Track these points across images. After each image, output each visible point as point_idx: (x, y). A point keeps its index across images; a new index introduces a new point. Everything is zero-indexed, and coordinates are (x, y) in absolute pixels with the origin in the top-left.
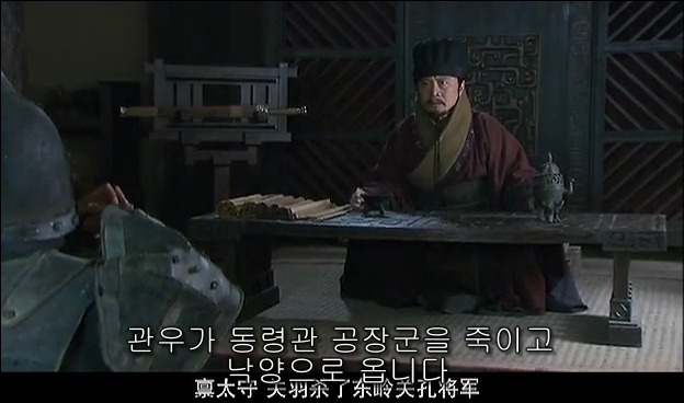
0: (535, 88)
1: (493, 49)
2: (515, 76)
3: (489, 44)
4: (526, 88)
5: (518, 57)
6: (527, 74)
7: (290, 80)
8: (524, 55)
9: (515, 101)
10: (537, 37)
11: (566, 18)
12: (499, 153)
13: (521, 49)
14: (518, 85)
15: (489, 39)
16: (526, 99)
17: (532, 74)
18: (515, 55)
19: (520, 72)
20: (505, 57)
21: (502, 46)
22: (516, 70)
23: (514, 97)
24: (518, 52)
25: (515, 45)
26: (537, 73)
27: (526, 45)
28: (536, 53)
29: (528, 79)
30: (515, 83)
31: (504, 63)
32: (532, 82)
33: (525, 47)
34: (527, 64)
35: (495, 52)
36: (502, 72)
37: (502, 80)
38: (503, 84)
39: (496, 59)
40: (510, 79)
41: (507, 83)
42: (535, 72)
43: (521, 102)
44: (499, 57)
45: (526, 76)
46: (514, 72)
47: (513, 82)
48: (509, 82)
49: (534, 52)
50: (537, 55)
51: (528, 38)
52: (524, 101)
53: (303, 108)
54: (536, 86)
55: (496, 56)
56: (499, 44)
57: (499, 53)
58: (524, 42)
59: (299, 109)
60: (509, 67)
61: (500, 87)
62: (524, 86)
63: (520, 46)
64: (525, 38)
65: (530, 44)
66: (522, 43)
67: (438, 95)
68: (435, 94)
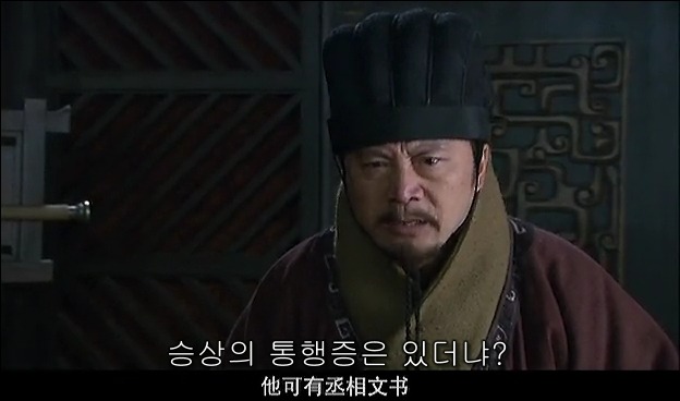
0: (615, 162)
1: (515, 75)
2: (569, 136)
3: (508, 65)
4: (594, 164)
5: (575, 94)
6: (597, 130)
7: (54, 142)
8: (592, 90)
9: (571, 190)
10: (621, 46)
12: (603, 341)
13: (583, 74)
14: (576, 155)
15: (509, 52)
16: (596, 187)
17: (608, 131)
18: (569, 87)
19: (581, 130)
20: (548, 90)
21: (539, 68)
22: (572, 122)
23: (567, 184)
24: (573, 79)
25: (568, 64)
26: (620, 128)
27: (595, 65)
28: (617, 84)
29: (600, 142)
30: (569, 153)
31: (544, 105)
32: (607, 148)
33: (592, 69)
34: (596, 107)
35: (522, 82)
36: (538, 126)
37: (539, 145)
38: (540, 154)
39: (524, 96)
40: (558, 142)
41: (550, 150)
42: (615, 125)
43: (584, 195)
44: (533, 91)
45: (595, 135)
46: (567, 126)
47: (565, 150)
48: (555, 147)
49: (614, 79)
50: (620, 88)
51: (599, 50)
52: (591, 192)
53: (81, 205)
54: (618, 158)
55: (525, 91)
56: (532, 63)
57: (532, 82)
58: (589, 59)
59: (73, 207)
60: (557, 114)
61: (536, 161)
62: (589, 158)
63: (580, 66)
64: (592, 50)
65: (604, 62)
66: (584, 60)
67: (417, 199)
68: (407, 195)
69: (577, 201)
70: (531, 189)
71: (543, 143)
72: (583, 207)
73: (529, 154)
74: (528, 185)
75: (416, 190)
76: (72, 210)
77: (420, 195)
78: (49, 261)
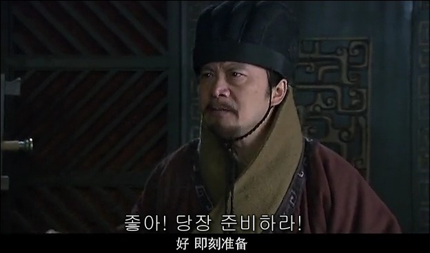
0: (363, 114)
1: (304, 60)
2: (336, 98)
4: (351, 115)
5: (339, 71)
6: (353, 94)
8: (349, 69)
9: (337, 132)
10: (367, 42)
11: (408, 17)
13: (343, 59)
14: (340, 110)
16: (352, 129)
17: (360, 95)
18: (335, 67)
19: (343, 93)
21: (316, 55)
22: (338, 89)
23: (335, 127)
24: (338, 62)
25: (335, 53)
26: (367, 93)
27: (351, 54)
28: (365, 65)
29: (354, 102)
30: (336, 108)
31: (320, 78)
32: (359, 106)
33: (349, 56)
34: (352, 80)
35: (307, 64)
36: (316, 91)
37: (317, 103)
38: (318, 109)
39: (307, 73)
40: (329, 101)
41: (324, 106)
42: (364, 91)
43: (345, 134)
44: (313, 70)
45: (351, 97)
46: (334, 91)
47: (333, 106)
48: (327, 105)
49: (363, 63)
50: (367, 68)
51: (353, 44)
52: (349, 133)
53: (27, 141)
54: (366, 111)
55: (308, 69)
56: (313, 52)
57: (312, 64)
58: (348, 50)
59: (22, 142)
60: (328, 84)
61: (315, 113)
62: (348, 111)
63: (342, 54)
64: (350, 44)
65: (357, 52)
66: (345, 51)
67: (225, 96)
68: (218, 92)
69: (341, 139)
70: (312, 130)
71: (319, 101)
72: (345, 142)
73: (311, 109)
74: (311, 128)
75: (225, 90)
76: (21, 144)
77: (227, 94)
78: (7, 177)
